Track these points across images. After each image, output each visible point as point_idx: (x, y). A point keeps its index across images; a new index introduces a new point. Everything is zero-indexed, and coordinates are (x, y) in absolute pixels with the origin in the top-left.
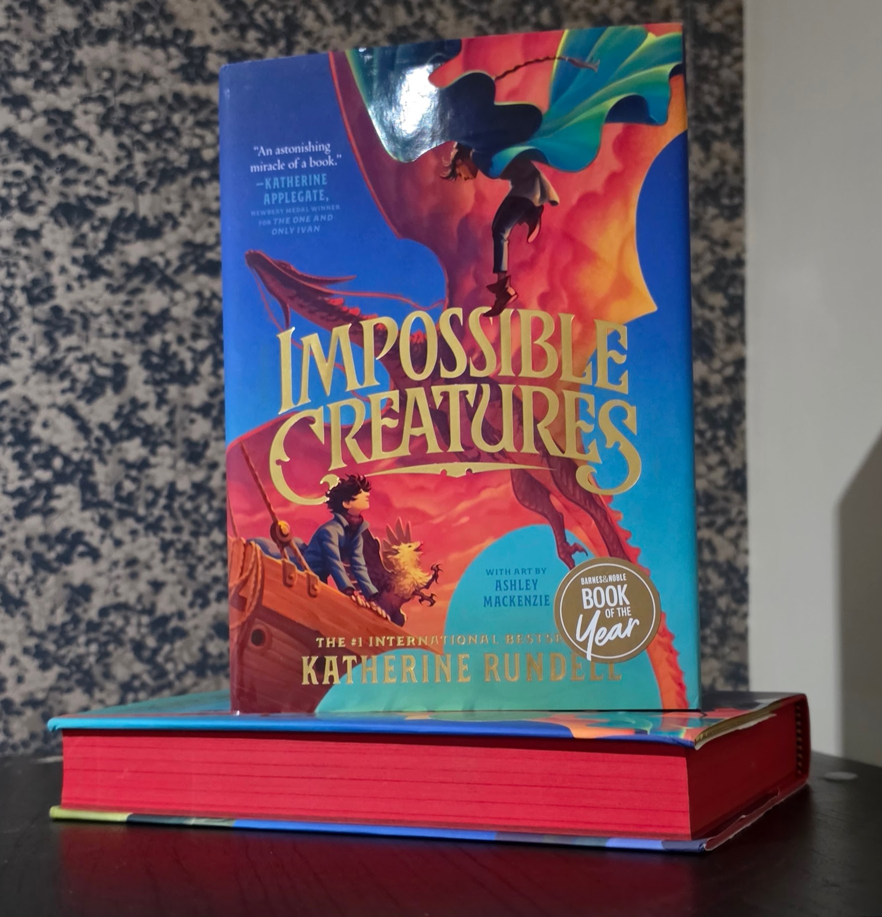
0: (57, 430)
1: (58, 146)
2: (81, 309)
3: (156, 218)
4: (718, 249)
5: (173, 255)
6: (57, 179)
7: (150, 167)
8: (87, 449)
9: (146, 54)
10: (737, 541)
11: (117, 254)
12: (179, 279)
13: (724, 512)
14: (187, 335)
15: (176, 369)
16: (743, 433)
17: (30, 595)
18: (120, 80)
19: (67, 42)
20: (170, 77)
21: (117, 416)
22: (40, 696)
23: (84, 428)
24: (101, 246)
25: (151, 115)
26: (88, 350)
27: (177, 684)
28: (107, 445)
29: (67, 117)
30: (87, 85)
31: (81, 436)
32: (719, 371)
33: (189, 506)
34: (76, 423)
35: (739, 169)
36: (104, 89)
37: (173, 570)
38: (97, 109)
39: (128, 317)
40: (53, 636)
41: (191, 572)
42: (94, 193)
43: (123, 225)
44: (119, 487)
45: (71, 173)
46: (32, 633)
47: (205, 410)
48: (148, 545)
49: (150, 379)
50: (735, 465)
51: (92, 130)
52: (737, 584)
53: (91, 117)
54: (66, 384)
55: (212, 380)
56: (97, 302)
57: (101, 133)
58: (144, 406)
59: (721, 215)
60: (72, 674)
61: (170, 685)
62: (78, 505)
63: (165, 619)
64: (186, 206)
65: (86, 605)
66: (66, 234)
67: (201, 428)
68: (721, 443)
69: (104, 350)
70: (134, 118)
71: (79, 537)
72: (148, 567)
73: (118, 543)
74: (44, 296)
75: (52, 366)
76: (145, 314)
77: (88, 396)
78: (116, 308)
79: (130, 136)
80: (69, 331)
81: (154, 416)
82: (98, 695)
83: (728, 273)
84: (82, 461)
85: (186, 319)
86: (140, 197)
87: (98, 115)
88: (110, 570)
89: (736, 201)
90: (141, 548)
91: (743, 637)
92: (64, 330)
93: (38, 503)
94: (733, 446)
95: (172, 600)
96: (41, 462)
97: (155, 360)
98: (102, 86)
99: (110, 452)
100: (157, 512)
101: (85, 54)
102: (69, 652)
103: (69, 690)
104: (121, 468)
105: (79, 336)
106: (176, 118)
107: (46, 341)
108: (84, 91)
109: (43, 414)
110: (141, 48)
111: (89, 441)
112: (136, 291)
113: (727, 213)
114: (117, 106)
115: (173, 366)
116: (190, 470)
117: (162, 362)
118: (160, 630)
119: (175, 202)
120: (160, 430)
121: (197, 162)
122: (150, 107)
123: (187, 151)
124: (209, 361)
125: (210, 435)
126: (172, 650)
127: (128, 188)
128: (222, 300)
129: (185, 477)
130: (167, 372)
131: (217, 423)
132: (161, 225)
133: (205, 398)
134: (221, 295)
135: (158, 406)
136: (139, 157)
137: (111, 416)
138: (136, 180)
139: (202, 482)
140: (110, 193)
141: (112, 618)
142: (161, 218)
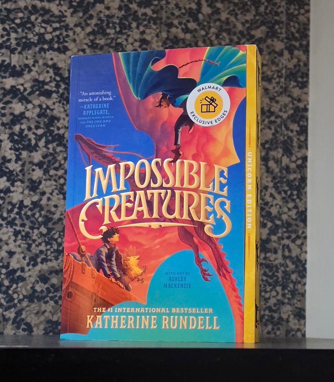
3: (20, 66)
4: (295, 102)
5: (28, 85)
7: (18, 41)
12: (30, 98)
13: (296, 231)
14: (33, 127)
15: (27, 142)
25: (21, 15)
27: (18, 305)
32: (295, 162)
33: (29, 213)
35: (307, 65)
37: (20, 246)
39: (3, 115)
41: (29, 248)
43: (3, 68)
47: (40, 165)
48: (7, 233)
49: (13, 147)
50: (301, 209)
52: (301, 268)
55: (45, 149)
58: (9, 161)
59: (297, 86)
61: (15, 306)
63: (14, 271)
64: (36, 62)
67: (38, 174)
68: (295, 197)
70: (12, 16)
72: (7, 244)
76: (12, 114)
79: (9, 25)
81: (14, 166)
83: (300, 114)
85: (32, 118)
86: (12, 55)
89: (305, 79)
90: (3, 234)
94: (301, 199)
95: (18, 262)
97: (16, 138)
100: (13, 216)
106: (33, 18)
112: (8, 102)
113: (300, 85)
114: (3, 9)
115: (25, 141)
116: (31, 195)
117: (19, 139)
118: (11, 277)
119: (30, 59)
120: (17, 173)
121: (42, 40)
122: (19, 11)
123: (37, 34)
124: (44, 140)
125: (42, 177)
126: (17, 288)
127: (6, 50)
128: (52, 110)
129: (28, 198)
130: (21, 145)
131: (46, 172)
132: (23, 70)
133: (42, 159)
134: (51, 107)
135: (16, 162)
136: (13, 35)
138: (11, 47)
139: (37, 202)
142: (23, 67)
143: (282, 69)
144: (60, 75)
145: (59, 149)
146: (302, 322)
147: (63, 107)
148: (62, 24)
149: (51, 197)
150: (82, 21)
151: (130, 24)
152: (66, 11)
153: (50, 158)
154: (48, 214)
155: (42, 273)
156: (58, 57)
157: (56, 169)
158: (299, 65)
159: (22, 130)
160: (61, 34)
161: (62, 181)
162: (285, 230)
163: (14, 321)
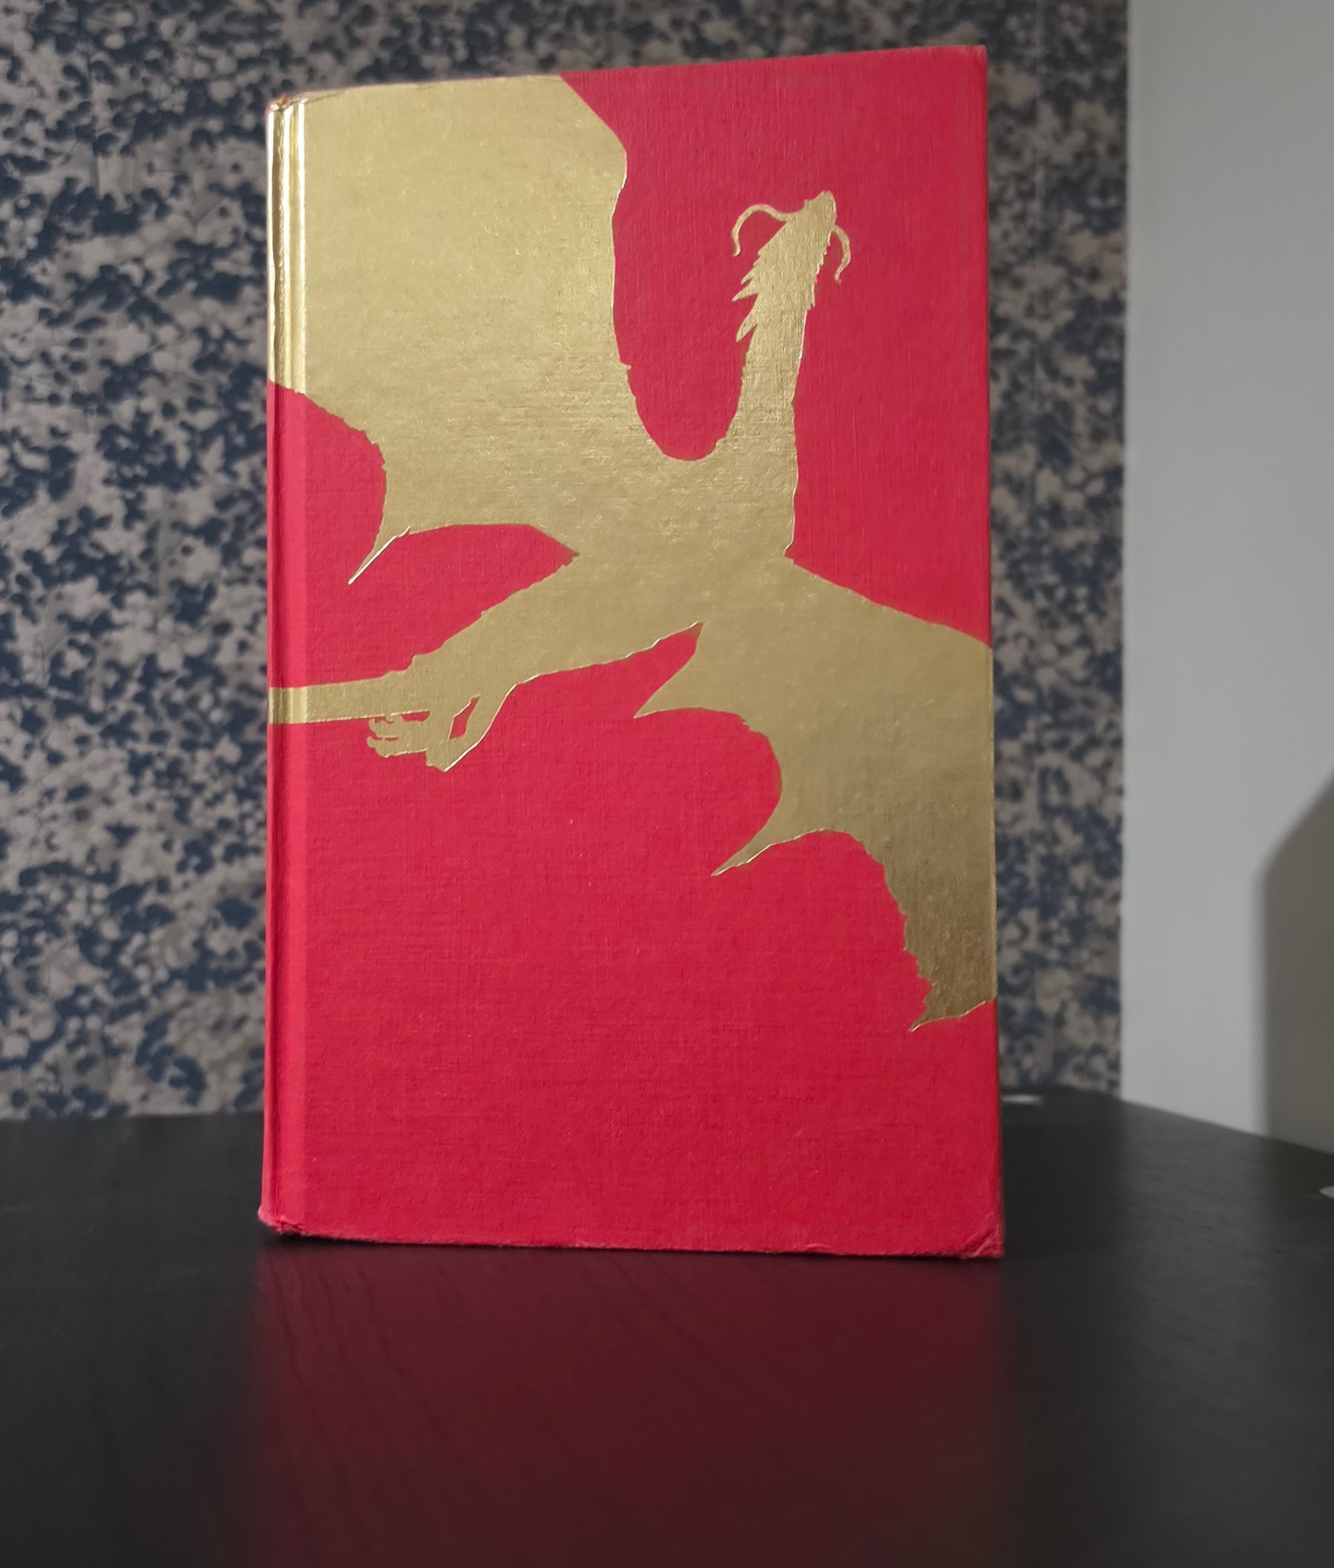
3: (128, 197)
4: (1082, 282)
5: (157, 262)
7: (120, 109)
8: (2, 595)
10: (1106, 772)
11: (58, 257)
12: (166, 305)
13: (1084, 723)
14: (179, 402)
15: (160, 459)
16: (1118, 592)
21: (56, 538)
24: (32, 242)
25: (123, 18)
26: (7, 422)
27: (154, 1002)
28: (38, 589)
32: (1081, 488)
33: (179, 696)
35: (1118, 149)
37: (150, 807)
38: (28, 4)
39: (78, 367)
41: (182, 812)
42: (21, 151)
43: (71, 206)
44: (57, 661)
47: (209, 532)
48: (108, 762)
49: (115, 476)
50: (1103, 646)
51: (20, 41)
52: (1103, 846)
53: (18, 20)
55: (222, 479)
56: (23, 340)
57: (34, 48)
58: (104, 522)
59: (1087, 224)
61: (141, 1005)
63: (135, 891)
64: (182, 179)
67: (201, 563)
68: (1081, 608)
69: (34, 423)
70: (93, 24)
72: (107, 801)
73: (55, 759)
76: (106, 362)
77: (4, 504)
78: (57, 352)
79: (86, 55)
81: (120, 540)
82: (16, 1021)
83: (1097, 322)
85: (177, 374)
86: (101, 161)
87: (28, 15)
88: (41, 805)
89: (1113, 201)
90: (93, 768)
91: (1112, 934)
94: (1102, 615)
95: (148, 859)
97: (123, 443)
99: (41, 600)
100: (123, 706)
104: (63, 627)
106: (166, 27)
111: (7, 582)
112: (91, 324)
113: (1096, 221)
114: (63, 1)
115: (154, 454)
116: (181, 635)
117: (136, 447)
118: (126, 910)
119: (162, 171)
120: (131, 563)
121: (202, 104)
122: (120, 5)
123: (184, 83)
124: (217, 447)
125: (217, 575)
126: (146, 945)
127: (78, 145)
128: (242, 343)
129: (174, 647)
130: (144, 465)
131: (230, 553)
132: (137, 210)
133: (211, 511)
134: (241, 333)
135: (128, 523)
136: (100, 91)
137: (46, 539)
138: (94, 131)
139: (202, 656)
140: (48, 152)
141: (42, 887)
142: (138, 199)
143: (1033, 169)
146: (1109, 1022)
148: (269, 44)
149: (251, 639)
150: (336, 29)
151: (502, 33)
153: (241, 507)
154: (242, 697)
155: (230, 892)
156: (256, 159)
158: (1092, 154)
159: (142, 418)
160: (265, 79)
162: (1047, 719)
163: (142, 1055)
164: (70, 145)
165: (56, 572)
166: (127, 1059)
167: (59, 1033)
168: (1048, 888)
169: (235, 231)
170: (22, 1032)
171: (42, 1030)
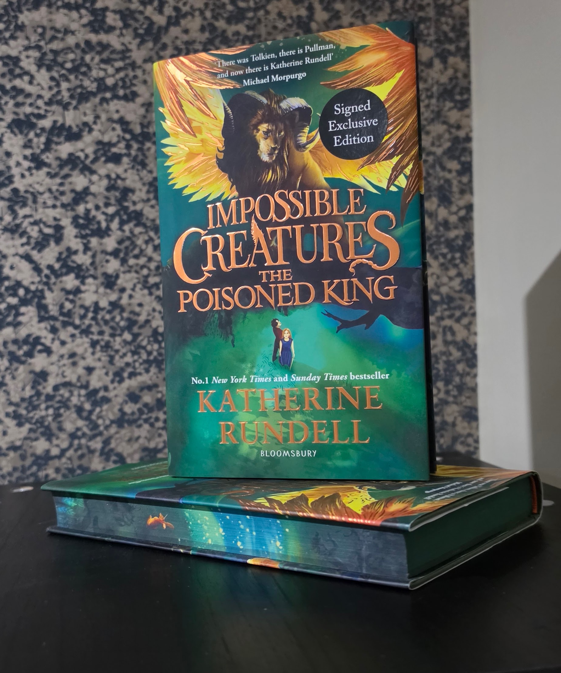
0: (20, 271)
1: (10, 80)
2: (31, 190)
3: (77, 126)
4: (453, 130)
5: (90, 150)
6: (11, 103)
7: (72, 92)
8: (39, 282)
9: (65, 15)
10: (469, 327)
11: (52, 151)
12: (94, 167)
13: (460, 307)
14: (101, 204)
15: (95, 227)
16: (472, 254)
17: (8, 379)
18: (49, 34)
19: (13, 10)
20: (83, 30)
21: (58, 260)
22: (18, 443)
23: (37, 269)
24: (42, 147)
25: (71, 56)
26: (37, 217)
27: (105, 432)
28: (53, 280)
29: (16, 60)
30: (27, 38)
31: (36, 274)
32: (456, 213)
33: (108, 317)
34: (33, 266)
35: (467, 75)
36: (39, 40)
37: (99, 360)
38: (35, 54)
39: (62, 193)
40: (24, 405)
41: (111, 361)
42: (36, 111)
43: (56, 132)
44: (62, 306)
45: (20, 99)
46: (11, 404)
47: (115, 253)
48: (83, 344)
49: (79, 234)
50: (467, 276)
51: (33, 69)
52: (470, 355)
53: (32, 60)
54: (24, 240)
55: (119, 233)
56: (41, 185)
57: (38, 71)
58: (76, 252)
59: (455, 107)
60: (38, 428)
61: (101, 434)
62: (36, 319)
63: (95, 391)
64: (97, 117)
65: (45, 384)
66: (19, 140)
67: (113, 265)
68: (458, 261)
69: (47, 216)
70: (60, 59)
71: (37, 340)
72: (84, 358)
73: (63, 343)
74: (7, 182)
75: (14, 228)
76: (73, 191)
77: (38, 248)
78: (54, 188)
79: (58, 72)
80: (24, 205)
81: (82, 259)
82: (55, 442)
83: (460, 146)
84: (37, 290)
85: (100, 193)
86: (66, 113)
87: (35, 58)
88: (59, 361)
89: (465, 97)
90: (78, 346)
91: (474, 389)
92: (21, 204)
93: (10, 319)
94: (466, 264)
95: (100, 379)
96: (11, 292)
97: (81, 221)
98: (38, 38)
99: (55, 284)
100: (87, 322)
101: (25, 17)
102: (35, 414)
103: (36, 439)
104: (63, 293)
105: (31, 207)
106: (88, 58)
107: (10, 212)
108: (26, 43)
109: (11, 260)
110: (61, 10)
111: (41, 277)
112: (67, 176)
113: (459, 105)
114: (48, 51)
115: (93, 225)
116: (107, 293)
117: (86, 223)
118: (93, 398)
119: (90, 115)
120: (87, 267)
121: (103, 87)
122: (70, 51)
123: (96, 80)
124: (117, 221)
125: (119, 270)
126: (101, 411)
127: (58, 107)
128: (124, 180)
129: (105, 298)
130: (89, 229)
131: (124, 261)
132: (81, 131)
133: (115, 245)
134: (123, 176)
135: (85, 252)
136: (64, 85)
137: (54, 260)
138: (63, 101)
139: (116, 301)
140: (46, 111)
141: (62, 391)
142: (81, 126)
143: (432, 86)
144: (130, 132)
145: (138, 230)
146: (474, 424)
147: (138, 175)
148: (127, 61)
149: (133, 294)
150: (153, 53)
152: (130, 43)
153: (127, 243)
154: (132, 316)
155: (131, 390)
156: (125, 107)
157: (136, 257)
158: (456, 78)
160: (127, 75)
161: (145, 272)
162: (445, 306)
163: (102, 453)
164: (54, 107)
165: (59, 272)
166: (97, 454)
167: (71, 445)
168: (448, 373)
169: (118, 136)
170: (57, 446)
171: (65, 445)
